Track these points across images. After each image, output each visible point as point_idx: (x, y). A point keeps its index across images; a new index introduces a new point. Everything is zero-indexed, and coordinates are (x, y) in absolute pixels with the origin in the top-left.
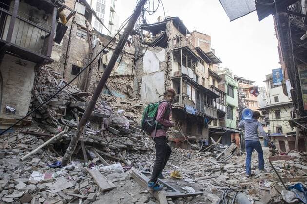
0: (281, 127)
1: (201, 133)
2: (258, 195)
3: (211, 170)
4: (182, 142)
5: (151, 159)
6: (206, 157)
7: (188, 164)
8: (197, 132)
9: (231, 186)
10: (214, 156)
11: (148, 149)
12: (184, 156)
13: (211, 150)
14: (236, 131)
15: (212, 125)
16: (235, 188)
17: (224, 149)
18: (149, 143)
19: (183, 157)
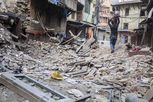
0: (128, 24)
1: (60, 26)
2: (140, 92)
3: (74, 64)
4: (40, 35)
5: (9, 53)
6: (66, 50)
7: (49, 58)
8: (56, 24)
9: (114, 84)
10: (74, 49)
11: (4, 42)
12: (44, 49)
13: (71, 43)
14: (91, 25)
15: (70, 18)
16: (118, 86)
17: (83, 42)
18: (5, 35)
19: (42, 50)
